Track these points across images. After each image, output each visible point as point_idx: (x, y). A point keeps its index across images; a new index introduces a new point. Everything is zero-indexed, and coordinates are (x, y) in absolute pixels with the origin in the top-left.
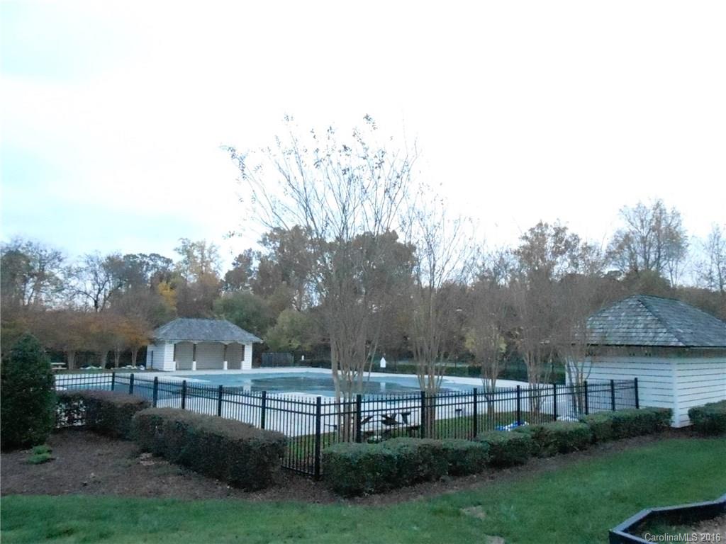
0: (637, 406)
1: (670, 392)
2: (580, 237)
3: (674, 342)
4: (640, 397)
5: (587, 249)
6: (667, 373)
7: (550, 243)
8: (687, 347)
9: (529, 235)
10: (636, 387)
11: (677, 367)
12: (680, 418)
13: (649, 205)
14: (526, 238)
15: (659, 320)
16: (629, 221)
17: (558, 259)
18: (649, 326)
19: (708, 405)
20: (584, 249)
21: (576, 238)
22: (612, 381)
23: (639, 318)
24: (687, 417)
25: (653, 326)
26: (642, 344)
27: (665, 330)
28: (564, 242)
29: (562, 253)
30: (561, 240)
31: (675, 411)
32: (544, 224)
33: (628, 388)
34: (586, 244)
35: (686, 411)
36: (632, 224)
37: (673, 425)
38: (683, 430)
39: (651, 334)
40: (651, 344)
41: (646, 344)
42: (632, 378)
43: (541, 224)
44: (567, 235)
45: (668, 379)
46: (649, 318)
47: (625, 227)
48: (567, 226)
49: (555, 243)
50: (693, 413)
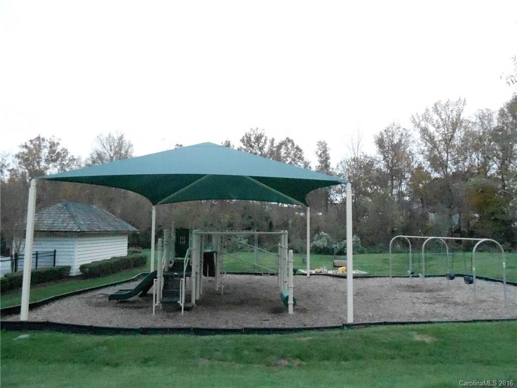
0: (54, 265)
1: (72, 257)
2: (69, 151)
3: (76, 229)
4: (56, 261)
5: (73, 160)
6: (71, 246)
7: (45, 152)
8: (81, 232)
9: (29, 144)
10: (55, 255)
11: (78, 243)
12: (75, 271)
13: (116, 137)
14: (26, 147)
15: (71, 217)
16: (103, 145)
17: (51, 165)
18: (66, 220)
19: (93, 262)
20: (70, 160)
21: (65, 151)
22: (37, 252)
23: (62, 215)
24: (79, 270)
25: (68, 220)
26: (58, 230)
27: (73, 222)
28: (55, 154)
29: (54, 161)
30: (54, 152)
31: (73, 267)
32: (41, 137)
33: (49, 256)
34: (73, 156)
35: (79, 267)
36: (104, 147)
37: (71, 275)
38: (76, 277)
39: (65, 225)
40: (63, 230)
41: (61, 230)
42: (53, 250)
43: (39, 138)
44: (59, 149)
45: (73, 250)
46: (67, 215)
47: (100, 148)
48: (60, 142)
49: (49, 153)
50: (82, 268)
